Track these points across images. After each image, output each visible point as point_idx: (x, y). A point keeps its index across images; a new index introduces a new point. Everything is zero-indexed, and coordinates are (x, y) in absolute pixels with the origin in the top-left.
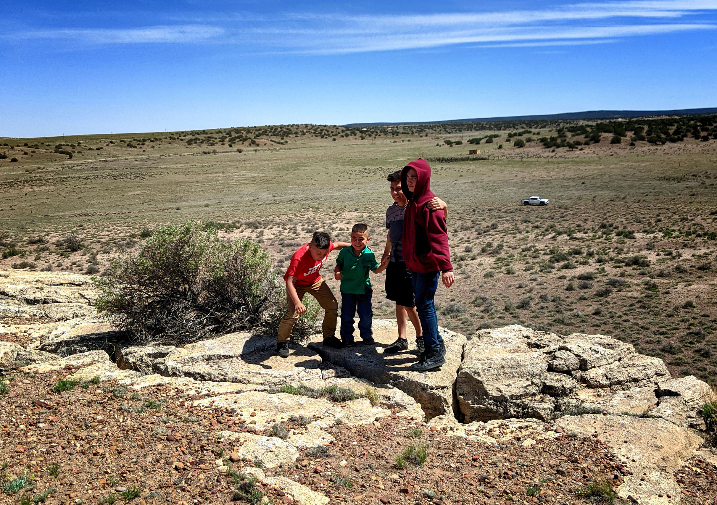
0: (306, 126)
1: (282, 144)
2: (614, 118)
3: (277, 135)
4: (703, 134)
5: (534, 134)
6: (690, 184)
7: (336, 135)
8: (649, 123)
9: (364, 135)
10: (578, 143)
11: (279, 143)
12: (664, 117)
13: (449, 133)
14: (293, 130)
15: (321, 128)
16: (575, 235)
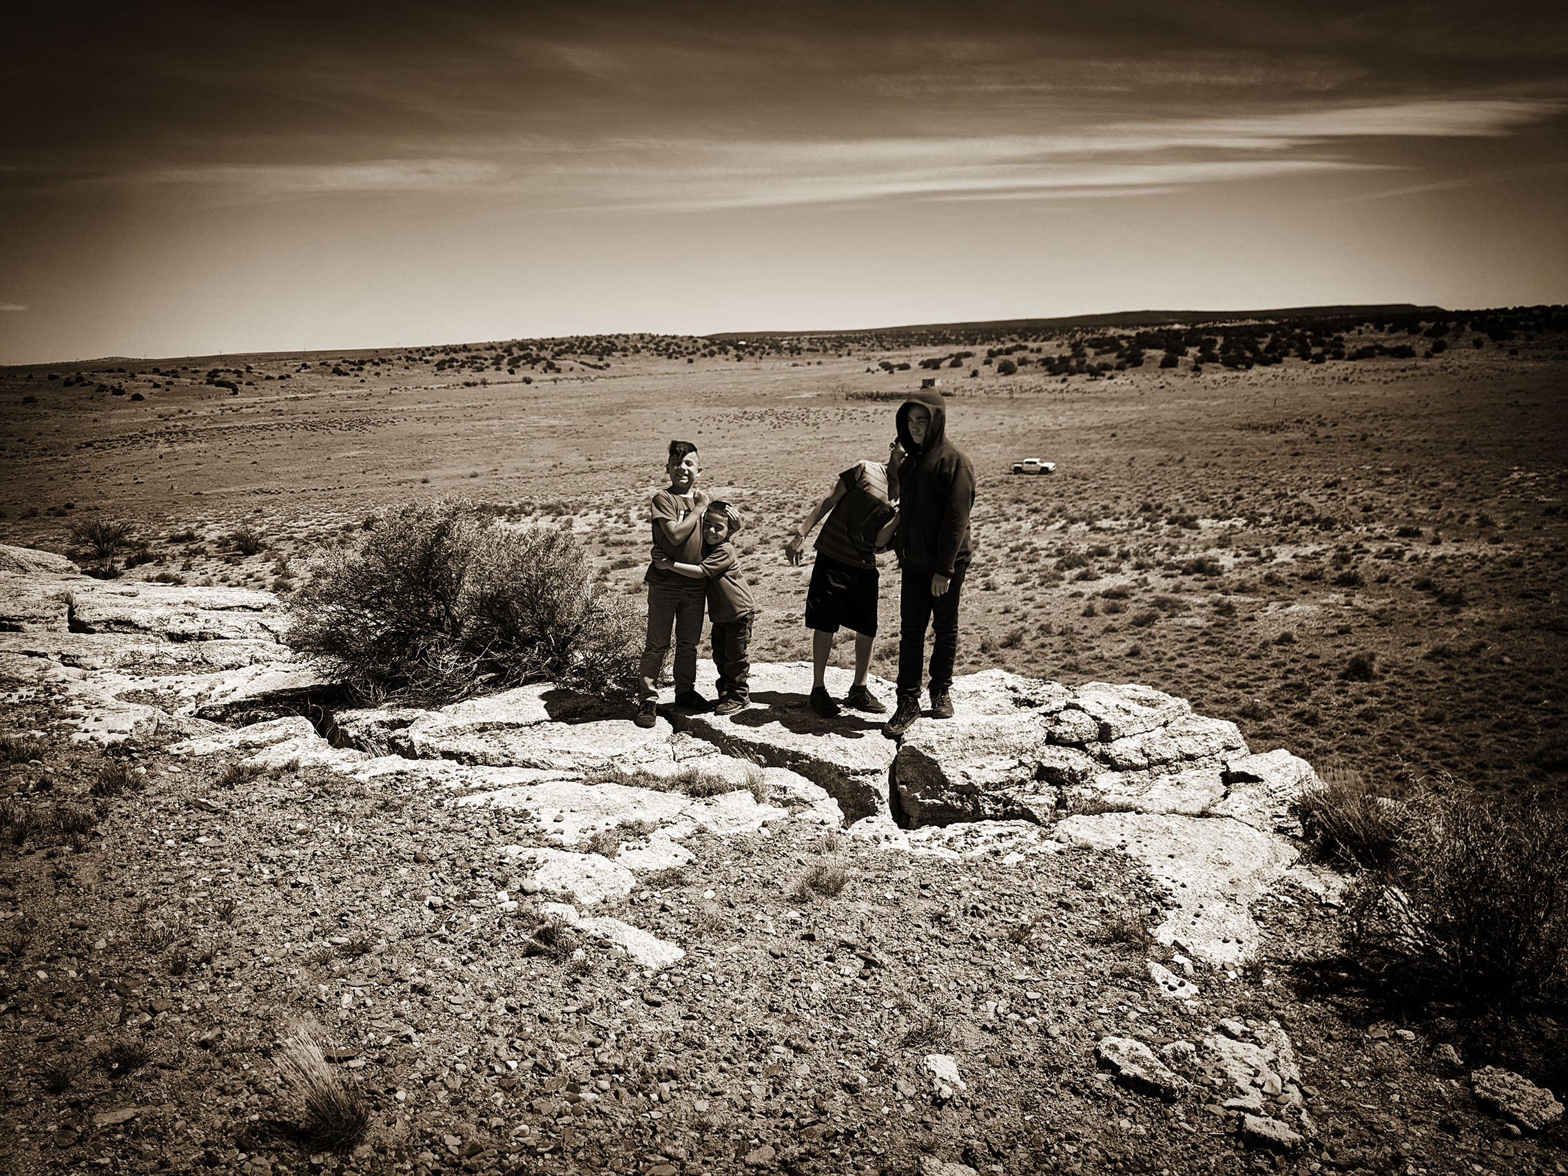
0: (642, 336)
1: (601, 368)
2: (1166, 324)
3: (591, 353)
4: (1315, 351)
5: (1032, 351)
6: (1291, 436)
7: (693, 353)
8: (1224, 332)
9: (741, 353)
10: (1106, 367)
11: (595, 367)
12: (1251, 322)
13: (888, 350)
14: (620, 344)
15: (667, 340)
16: (1098, 524)
